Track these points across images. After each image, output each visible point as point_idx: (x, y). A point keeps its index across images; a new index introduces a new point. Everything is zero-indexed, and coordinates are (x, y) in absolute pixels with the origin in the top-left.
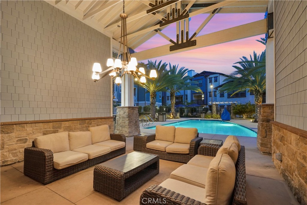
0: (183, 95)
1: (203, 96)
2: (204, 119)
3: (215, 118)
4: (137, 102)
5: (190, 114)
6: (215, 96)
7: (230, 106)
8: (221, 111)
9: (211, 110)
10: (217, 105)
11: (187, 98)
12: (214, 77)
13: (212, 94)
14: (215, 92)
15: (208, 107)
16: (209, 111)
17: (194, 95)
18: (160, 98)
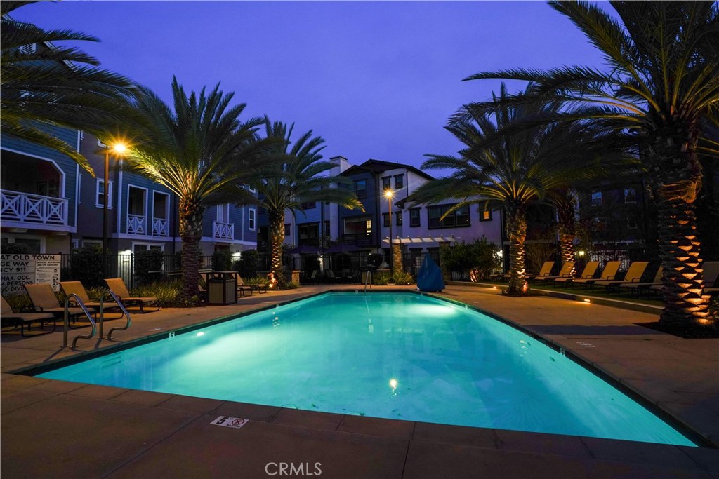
0: (318, 223)
1: (369, 225)
2: (368, 287)
3: (400, 284)
4: (171, 239)
5: (332, 274)
6: (399, 223)
7: (437, 248)
8: (415, 263)
9: (389, 260)
10: (403, 246)
11: (328, 231)
12: (394, 176)
13: (393, 218)
14: (398, 213)
15: (381, 252)
16: (386, 265)
17: (348, 221)
18: (250, 229)
